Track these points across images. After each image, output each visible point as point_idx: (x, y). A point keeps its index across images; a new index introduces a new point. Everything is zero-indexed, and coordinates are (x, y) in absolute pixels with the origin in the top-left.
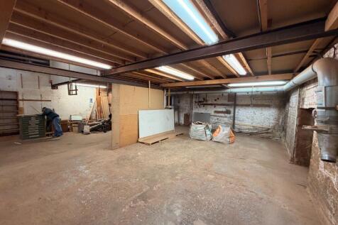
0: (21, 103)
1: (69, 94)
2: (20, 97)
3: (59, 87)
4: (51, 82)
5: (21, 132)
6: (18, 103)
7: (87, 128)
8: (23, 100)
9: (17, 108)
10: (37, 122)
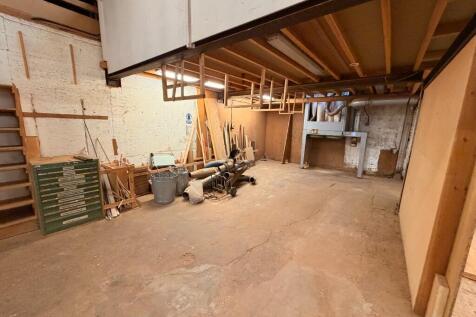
0: (29, 122)
1: (166, 99)
2: (25, 106)
3: (124, 81)
4: (104, 66)
5: (37, 210)
6: (19, 124)
7: (195, 188)
8: (35, 115)
9: (19, 137)
10: (81, 178)
